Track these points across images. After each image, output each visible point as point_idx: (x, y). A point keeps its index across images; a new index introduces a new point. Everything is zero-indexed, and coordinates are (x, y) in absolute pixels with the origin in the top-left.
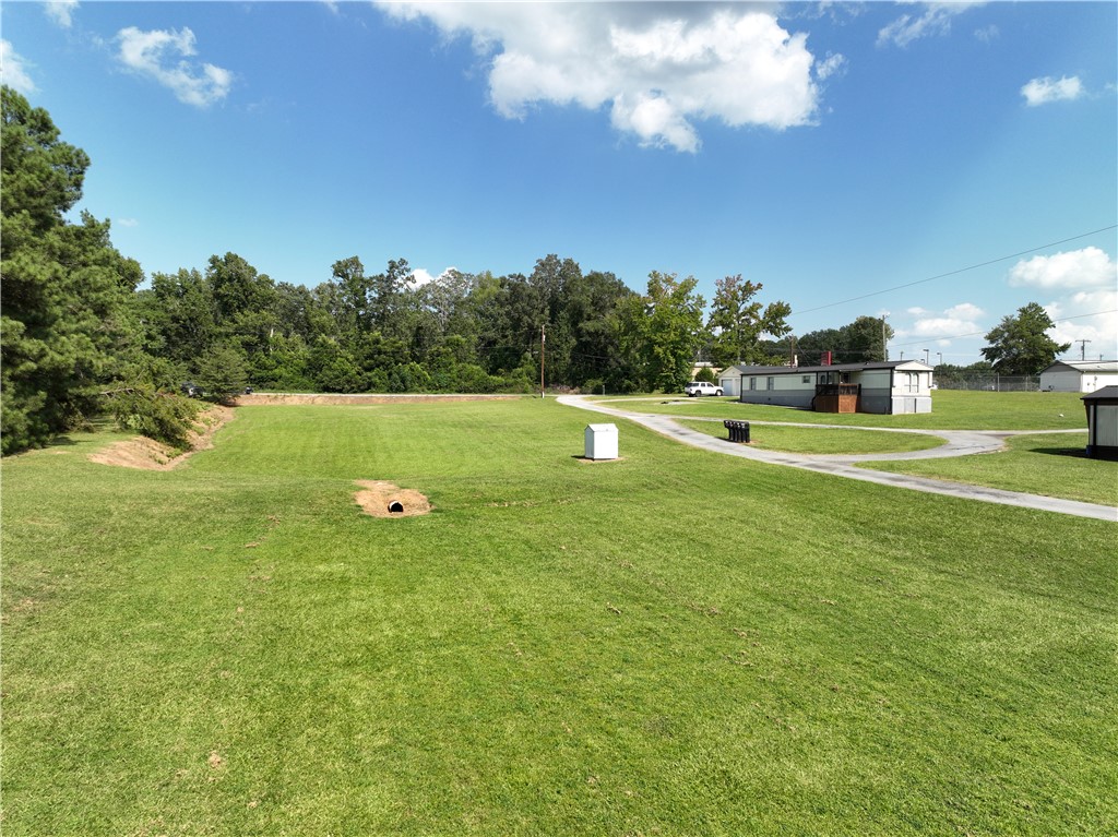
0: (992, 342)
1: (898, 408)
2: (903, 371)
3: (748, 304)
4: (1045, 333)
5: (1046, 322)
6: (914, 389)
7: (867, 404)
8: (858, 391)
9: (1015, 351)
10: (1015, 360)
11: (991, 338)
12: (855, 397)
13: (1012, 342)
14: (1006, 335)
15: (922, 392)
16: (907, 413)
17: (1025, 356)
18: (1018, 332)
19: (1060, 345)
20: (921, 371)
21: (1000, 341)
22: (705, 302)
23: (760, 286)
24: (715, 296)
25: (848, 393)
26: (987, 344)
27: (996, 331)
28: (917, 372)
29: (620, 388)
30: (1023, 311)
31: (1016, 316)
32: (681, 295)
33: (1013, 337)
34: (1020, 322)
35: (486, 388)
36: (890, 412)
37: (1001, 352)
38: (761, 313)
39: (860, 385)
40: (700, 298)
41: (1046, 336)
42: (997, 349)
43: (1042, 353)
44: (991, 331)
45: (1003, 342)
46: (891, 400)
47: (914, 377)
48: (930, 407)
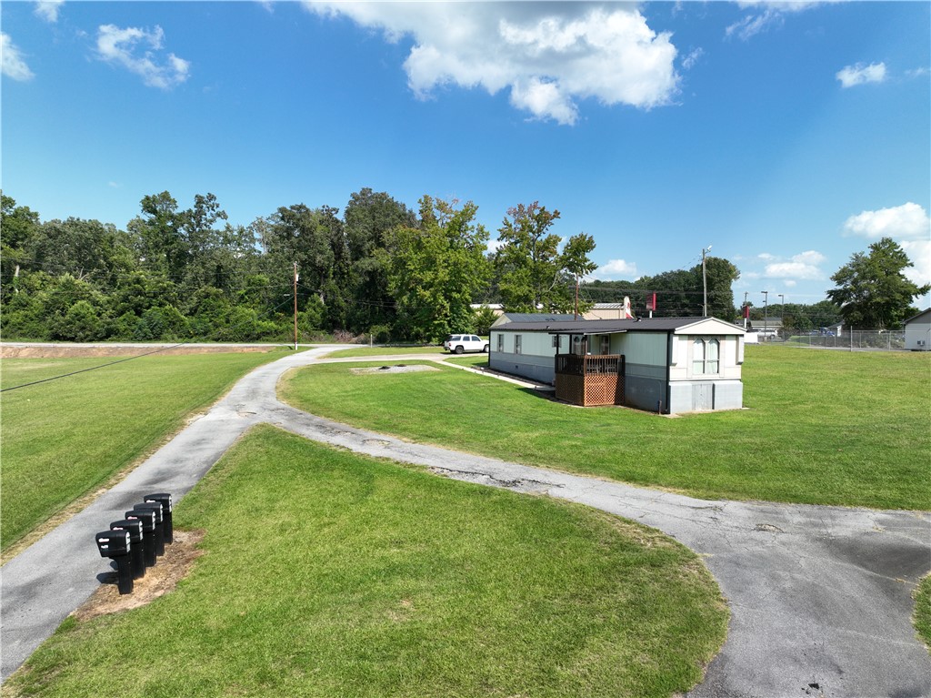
0: (839, 283)
1: (681, 403)
2: (691, 336)
3: (543, 237)
4: (901, 272)
5: (902, 260)
6: (711, 367)
7: (633, 390)
8: (621, 366)
9: (866, 293)
10: (866, 304)
11: (839, 278)
12: (614, 377)
13: (863, 283)
14: (856, 275)
15: (725, 372)
16: (699, 410)
17: (878, 299)
18: (870, 272)
19: (920, 286)
20: (724, 336)
21: (849, 282)
22: (488, 234)
23: (557, 214)
24: (502, 226)
25: (602, 371)
26: (834, 286)
27: (843, 271)
28: (716, 338)
29: (408, 335)
30: (876, 248)
31: (867, 253)
32: (458, 226)
33: (863, 277)
34: (872, 260)
35: (248, 336)
36: (666, 410)
37: (850, 295)
38: (560, 250)
39: (623, 357)
40: (481, 230)
41: (903, 276)
42: (845, 291)
43: (898, 296)
44: (838, 270)
45: (853, 283)
46: (668, 389)
47: (711, 347)
48: (740, 399)
